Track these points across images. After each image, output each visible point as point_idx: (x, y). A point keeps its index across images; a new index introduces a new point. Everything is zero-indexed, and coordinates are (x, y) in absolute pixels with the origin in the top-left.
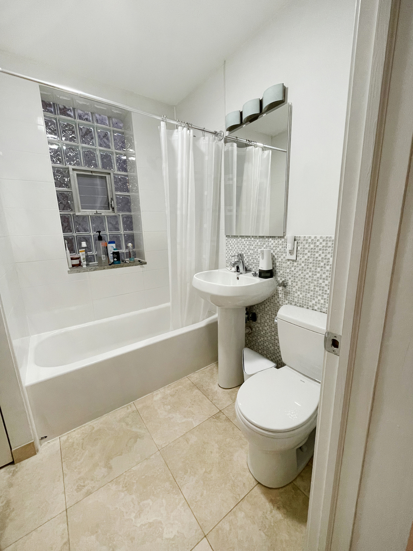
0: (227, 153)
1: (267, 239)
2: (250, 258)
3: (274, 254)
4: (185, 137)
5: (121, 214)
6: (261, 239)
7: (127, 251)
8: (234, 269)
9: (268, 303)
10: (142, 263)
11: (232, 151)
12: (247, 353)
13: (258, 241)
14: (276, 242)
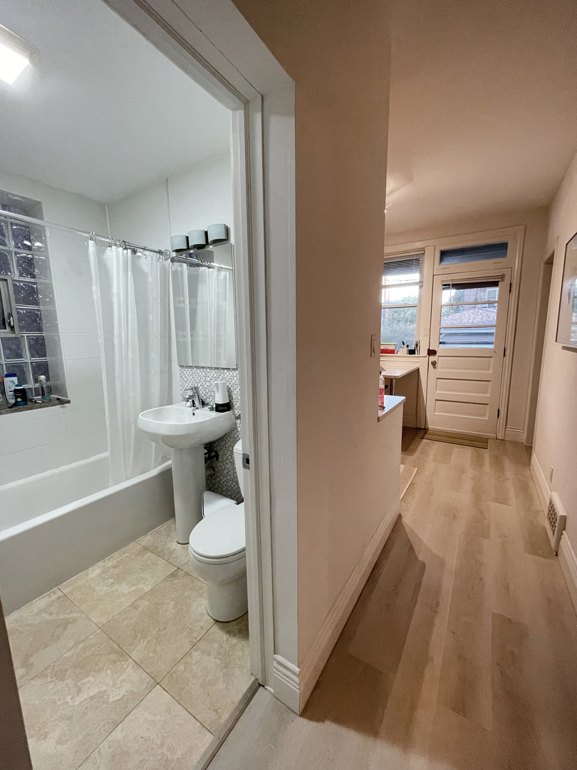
0: (175, 273)
1: (222, 371)
2: (207, 391)
3: (230, 386)
4: (121, 257)
5: (25, 335)
6: (217, 371)
7: (37, 385)
8: (189, 404)
9: (229, 439)
10: (61, 402)
11: (182, 272)
12: (207, 496)
13: (213, 372)
14: (231, 373)
